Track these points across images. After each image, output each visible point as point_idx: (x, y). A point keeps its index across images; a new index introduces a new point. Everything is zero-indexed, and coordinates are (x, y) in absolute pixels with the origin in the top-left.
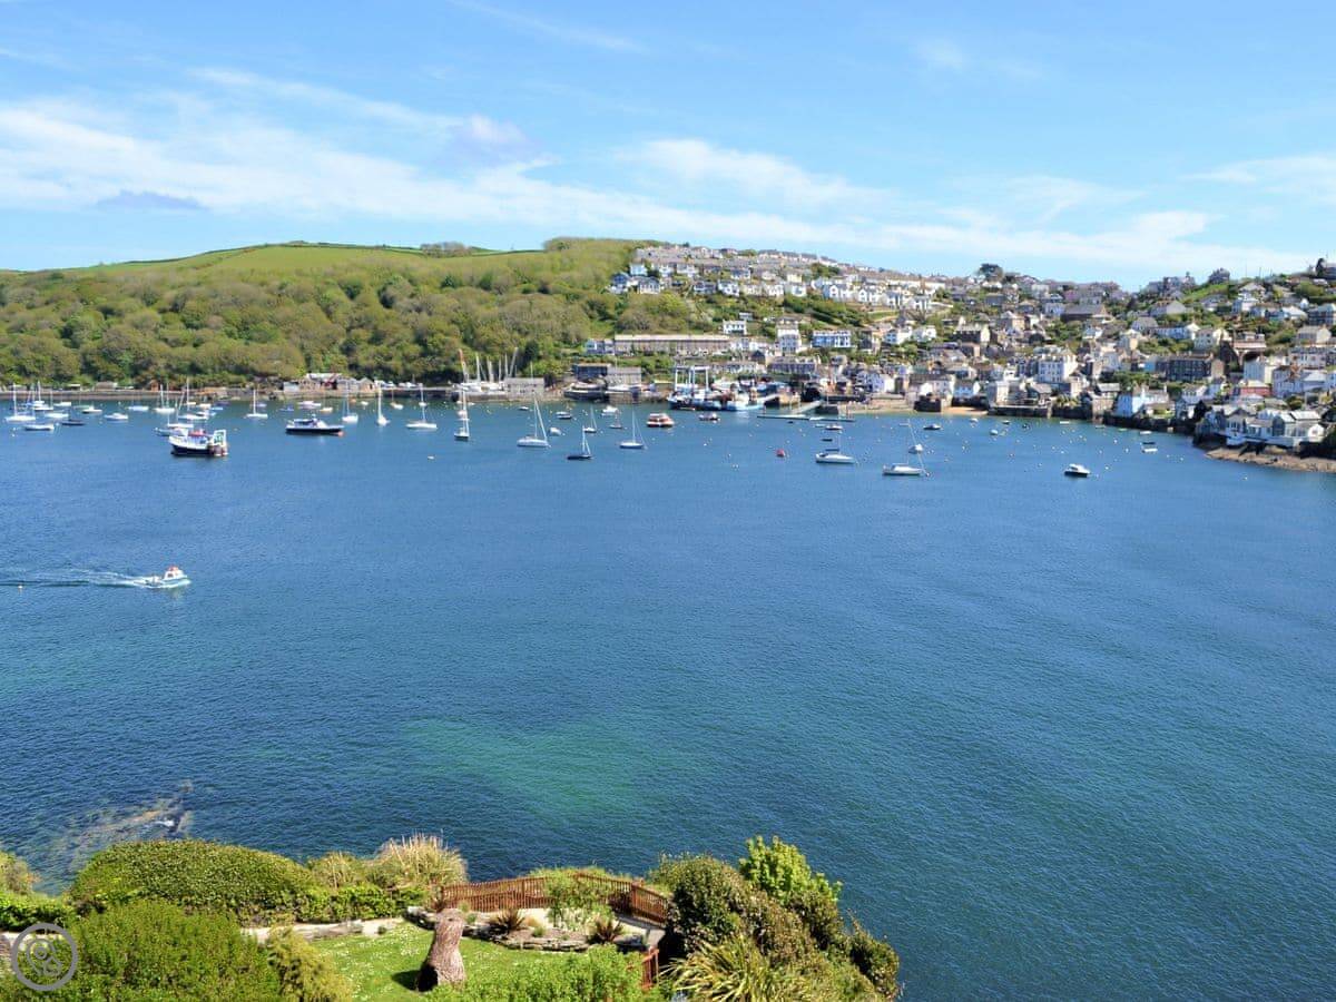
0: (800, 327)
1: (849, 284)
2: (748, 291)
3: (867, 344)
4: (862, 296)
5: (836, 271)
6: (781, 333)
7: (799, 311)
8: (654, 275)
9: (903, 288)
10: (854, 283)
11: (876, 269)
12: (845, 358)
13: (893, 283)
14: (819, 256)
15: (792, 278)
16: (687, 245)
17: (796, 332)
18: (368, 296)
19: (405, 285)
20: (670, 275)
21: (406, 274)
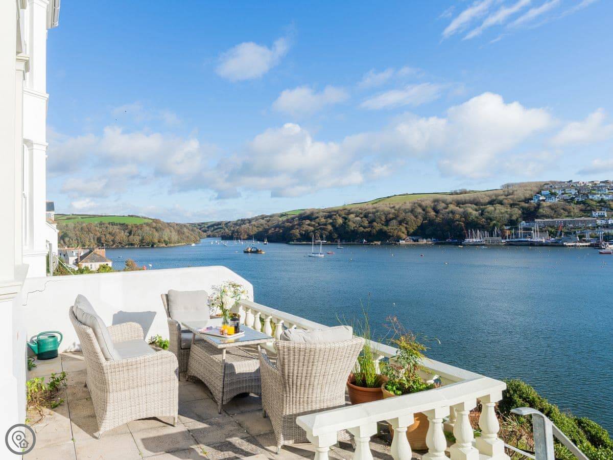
2: (606, 198)
8: (554, 194)
18: (430, 210)
19: (444, 205)
20: (563, 194)
21: (444, 202)
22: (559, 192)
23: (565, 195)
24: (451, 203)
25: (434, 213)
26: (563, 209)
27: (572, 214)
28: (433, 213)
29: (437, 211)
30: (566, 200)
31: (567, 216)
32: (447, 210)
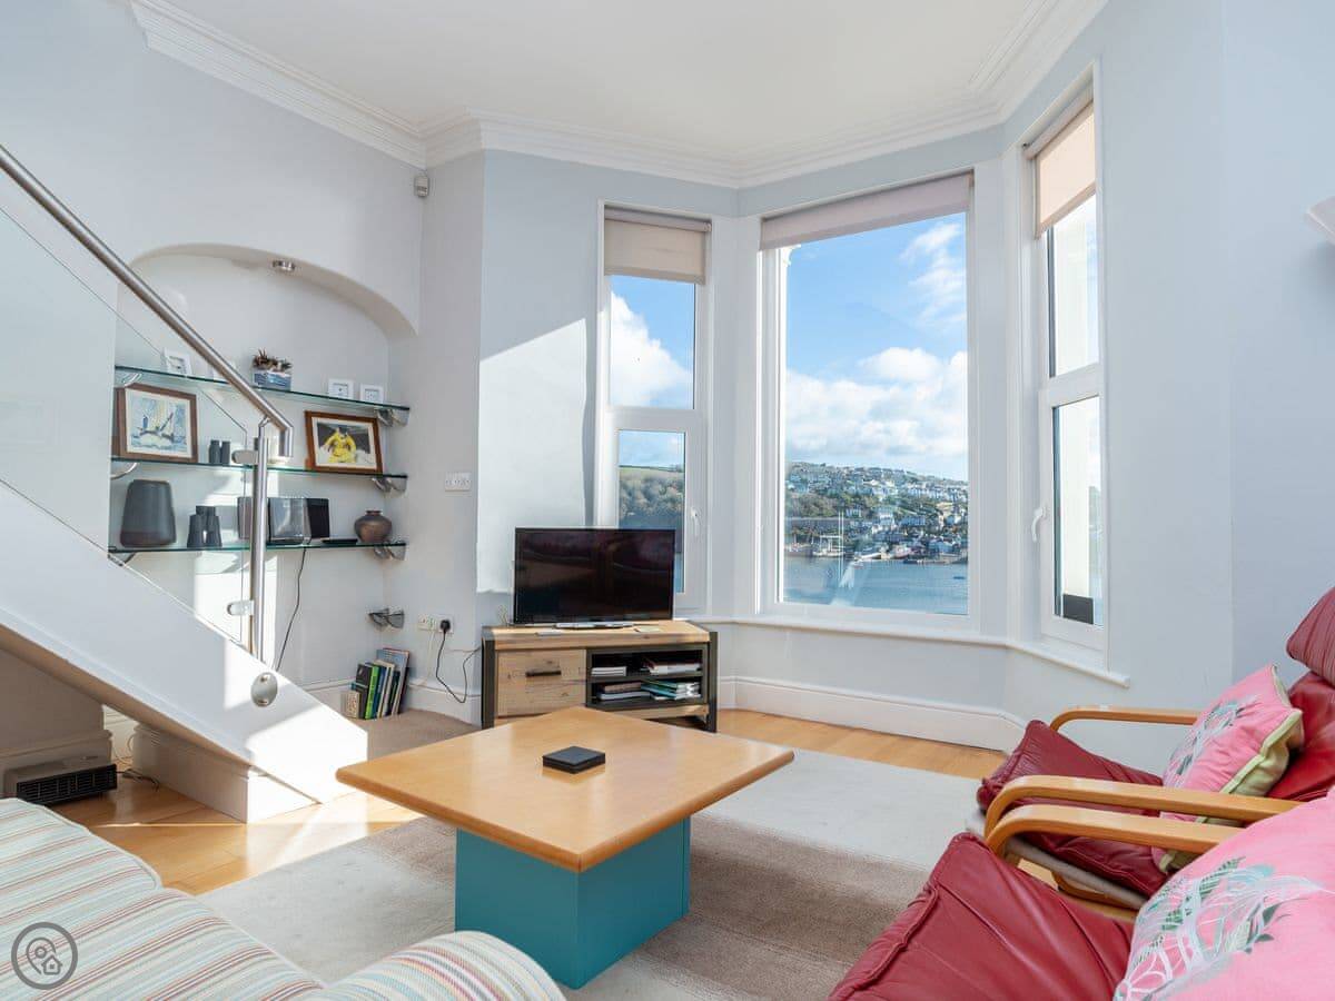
0: (895, 514)
1: (924, 487)
2: (860, 492)
3: (937, 524)
4: (930, 494)
5: (914, 480)
6: (882, 516)
7: (894, 504)
8: (805, 482)
9: (958, 489)
10: (927, 486)
11: (942, 478)
12: (922, 533)
13: (952, 487)
14: (905, 470)
15: (889, 484)
16: (824, 465)
17: (891, 516)
18: (639, 494)
19: (660, 488)
20: (815, 482)
21: (661, 482)
22: (810, 478)
23: (817, 485)
24: (671, 486)
25: (646, 501)
26: (815, 504)
27: (824, 512)
28: (643, 500)
29: (649, 496)
30: (817, 491)
31: (819, 515)
32: (665, 497)
